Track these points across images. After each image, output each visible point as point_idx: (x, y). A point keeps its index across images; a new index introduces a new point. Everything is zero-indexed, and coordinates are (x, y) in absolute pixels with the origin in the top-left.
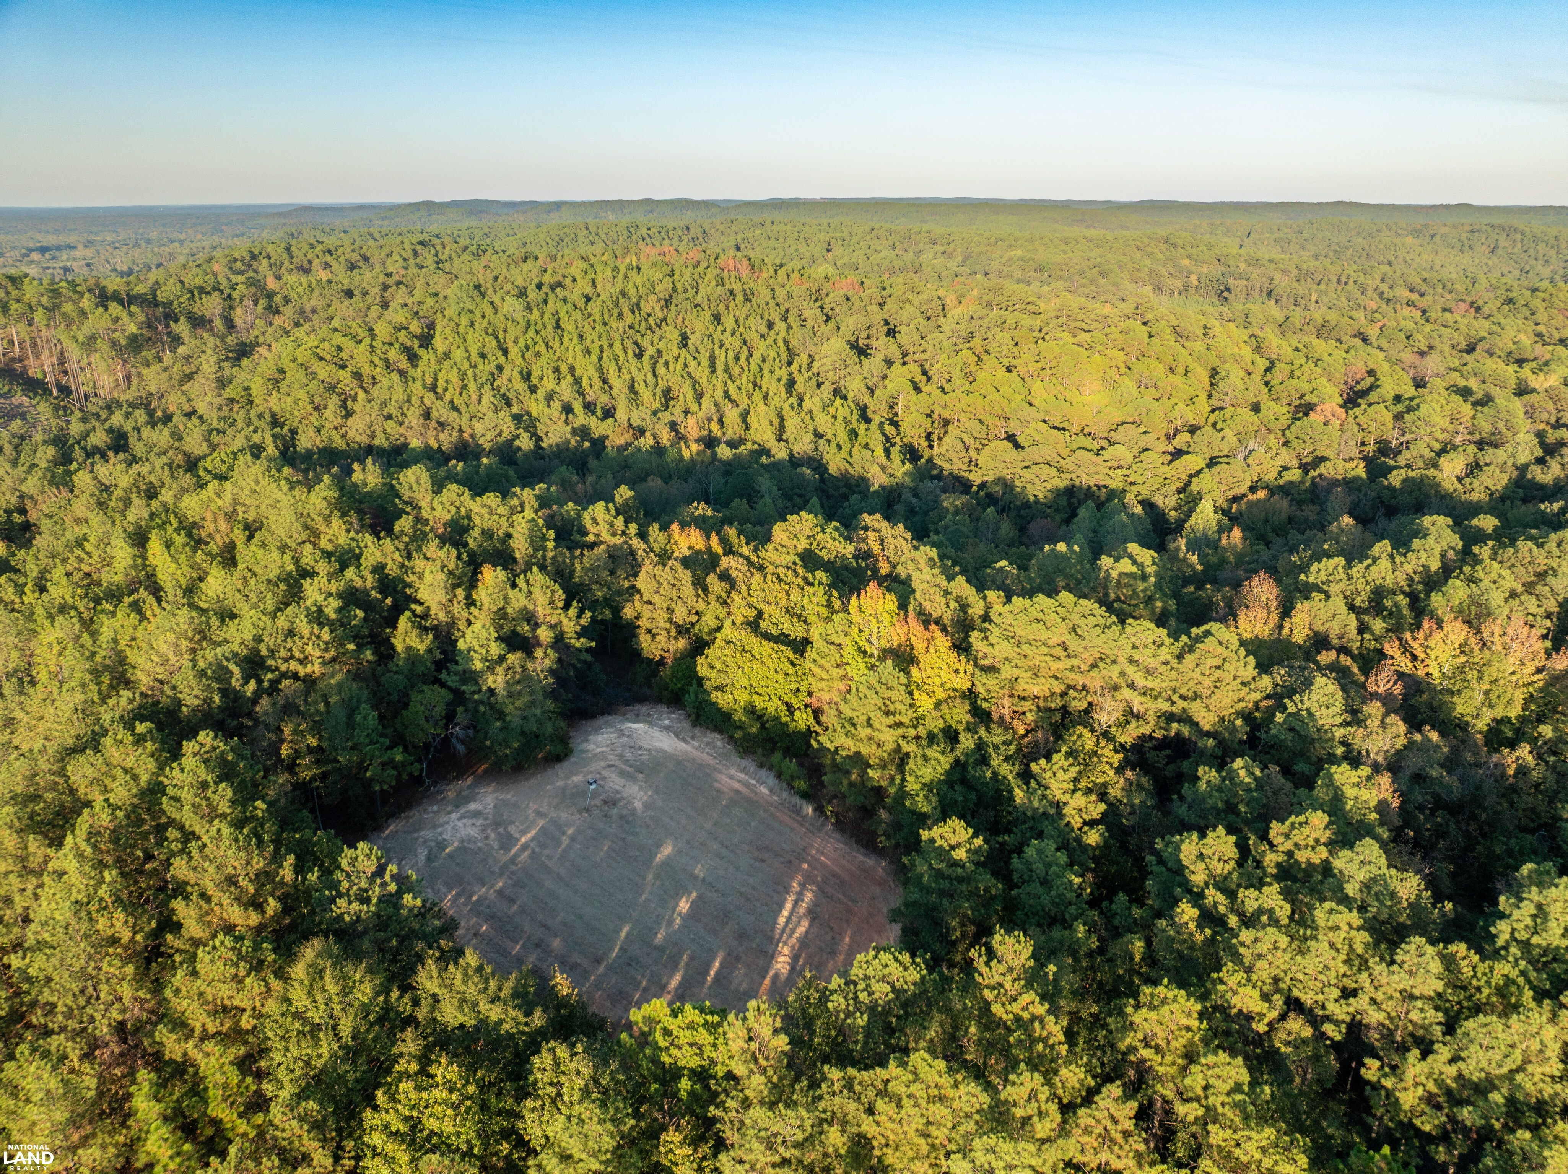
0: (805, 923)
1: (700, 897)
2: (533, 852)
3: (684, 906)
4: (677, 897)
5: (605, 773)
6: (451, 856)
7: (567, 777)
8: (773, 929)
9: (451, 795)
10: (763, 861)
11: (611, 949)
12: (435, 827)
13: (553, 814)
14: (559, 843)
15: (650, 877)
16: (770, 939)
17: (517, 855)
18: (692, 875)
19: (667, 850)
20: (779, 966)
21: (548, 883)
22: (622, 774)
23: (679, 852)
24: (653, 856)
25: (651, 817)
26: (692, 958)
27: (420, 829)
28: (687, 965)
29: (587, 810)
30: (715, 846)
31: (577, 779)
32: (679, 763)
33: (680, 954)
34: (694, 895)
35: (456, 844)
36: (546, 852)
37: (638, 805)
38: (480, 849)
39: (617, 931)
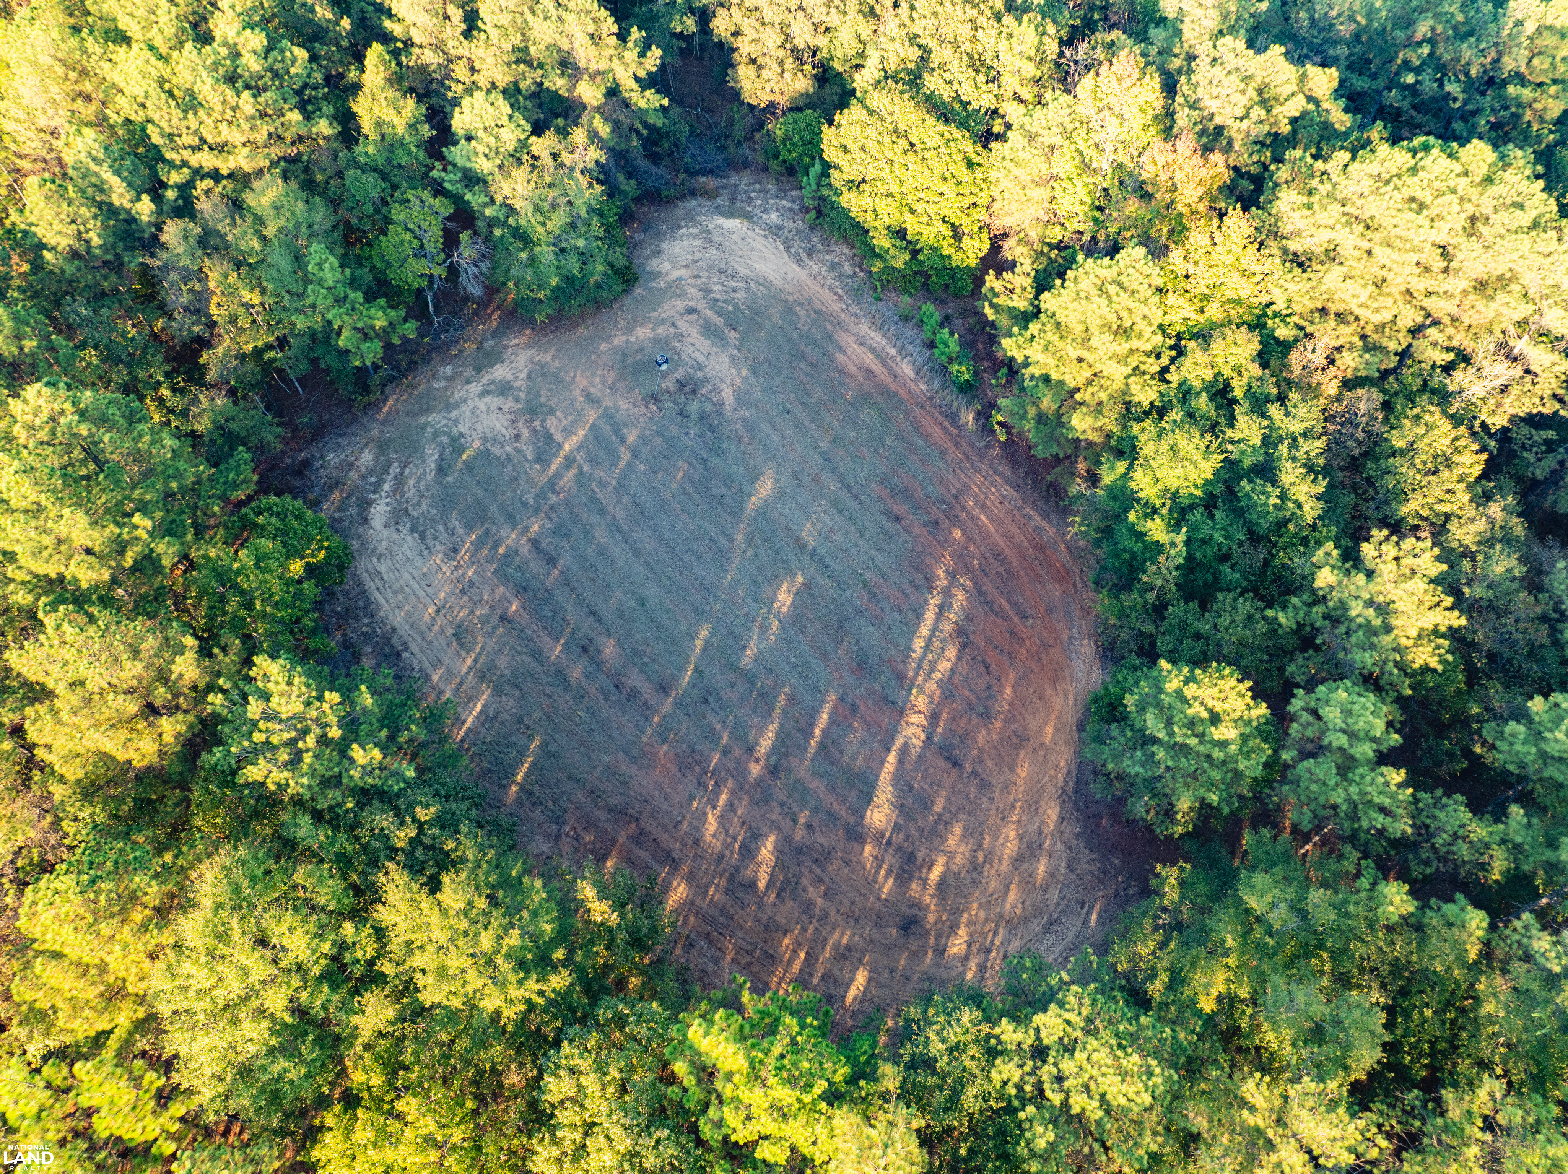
0: (951, 653)
1: (807, 586)
2: (581, 472)
3: (784, 598)
4: (775, 580)
5: (683, 326)
6: (469, 466)
7: (629, 330)
8: (906, 658)
9: (470, 347)
10: (898, 519)
11: (682, 669)
12: (449, 407)
13: (608, 402)
14: (615, 457)
15: (740, 538)
16: (901, 677)
17: (558, 476)
18: (798, 540)
19: (765, 489)
20: (910, 731)
21: (601, 535)
22: (708, 330)
23: (781, 494)
24: (744, 496)
25: (745, 420)
26: (792, 699)
27: (427, 411)
28: (785, 712)
29: (654, 398)
30: (832, 484)
31: (643, 333)
32: (788, 310)
33: (776, 689)
34: (800, 579)
35: (477, 444)
36: (600, 473)
37: (727, 395)
38: (509, 458)
39: (692, 636)
